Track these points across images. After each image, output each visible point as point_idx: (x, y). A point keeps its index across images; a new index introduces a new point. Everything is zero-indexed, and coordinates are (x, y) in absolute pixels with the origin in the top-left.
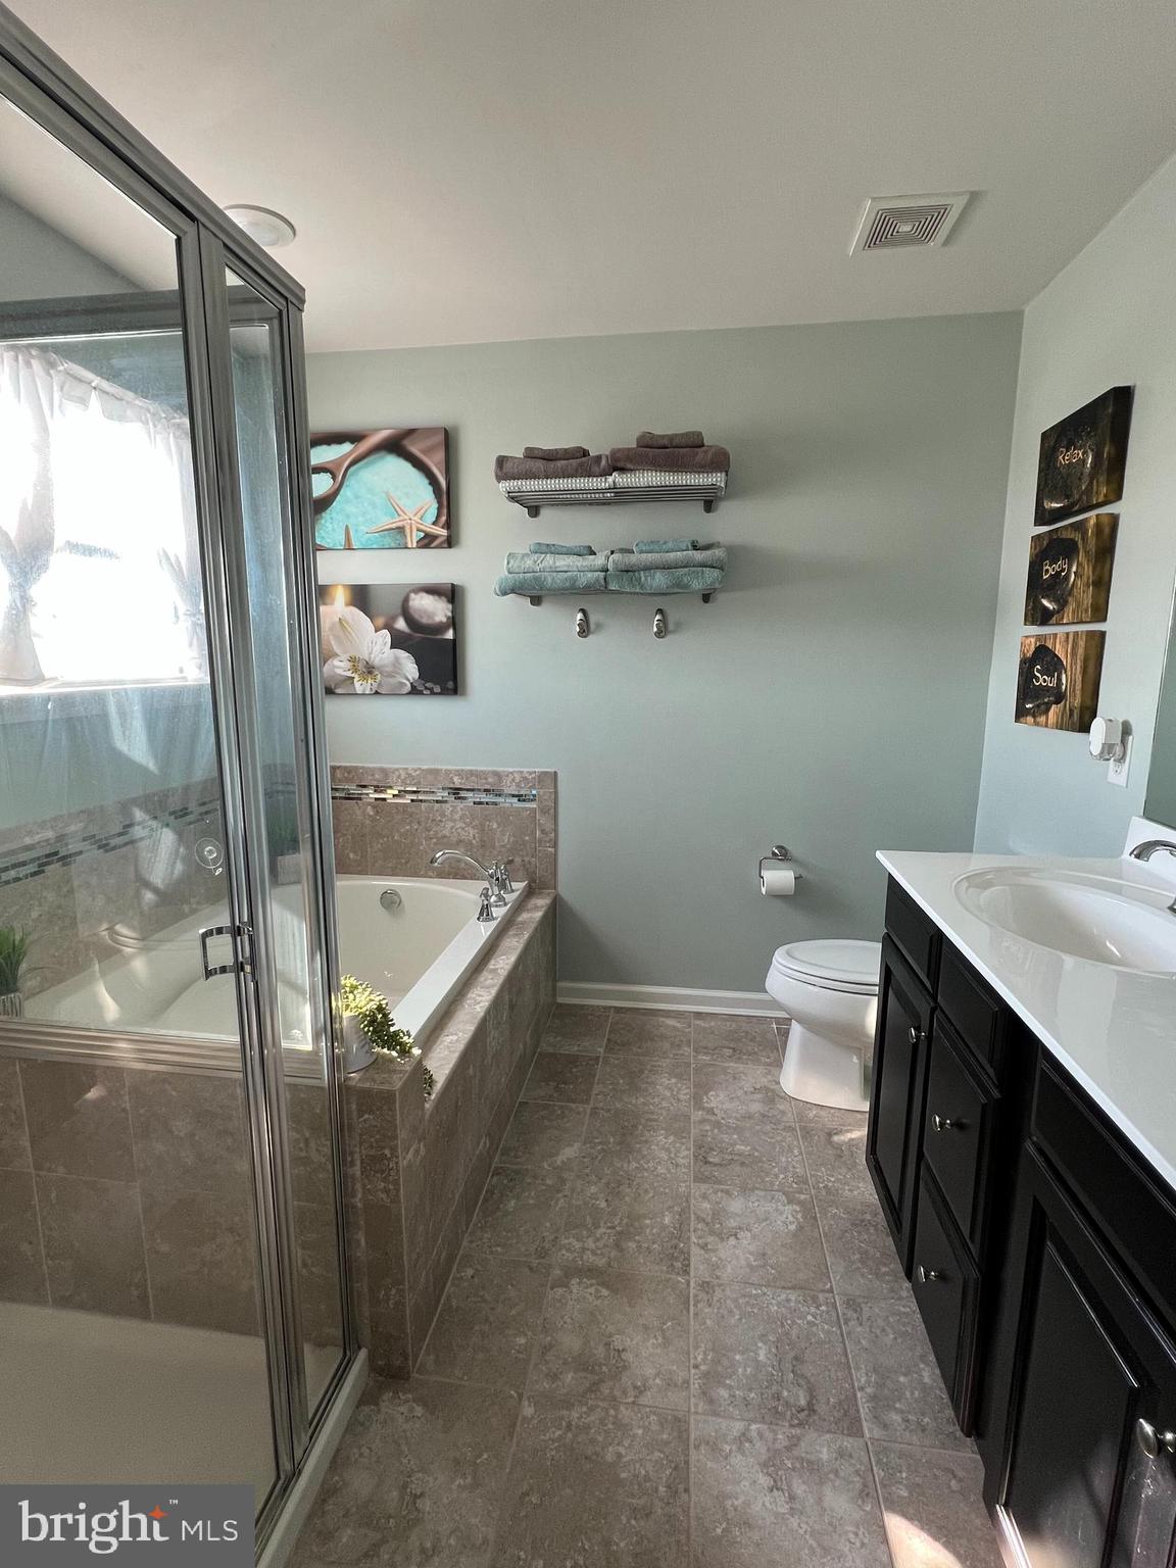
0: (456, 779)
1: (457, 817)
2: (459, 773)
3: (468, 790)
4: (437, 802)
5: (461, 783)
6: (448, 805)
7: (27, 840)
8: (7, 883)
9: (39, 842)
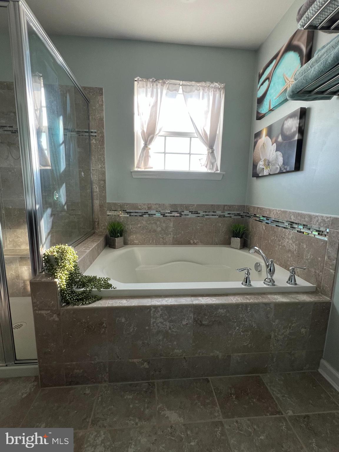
0: (292, 217)
1: (290, 237)
2: (294, 214)
3: (296, 224)
4: (284, 228)
5: (294, 220)
6: (287, 230)
7: (139, 207)
8: (133, 216)
9: (143, 208)
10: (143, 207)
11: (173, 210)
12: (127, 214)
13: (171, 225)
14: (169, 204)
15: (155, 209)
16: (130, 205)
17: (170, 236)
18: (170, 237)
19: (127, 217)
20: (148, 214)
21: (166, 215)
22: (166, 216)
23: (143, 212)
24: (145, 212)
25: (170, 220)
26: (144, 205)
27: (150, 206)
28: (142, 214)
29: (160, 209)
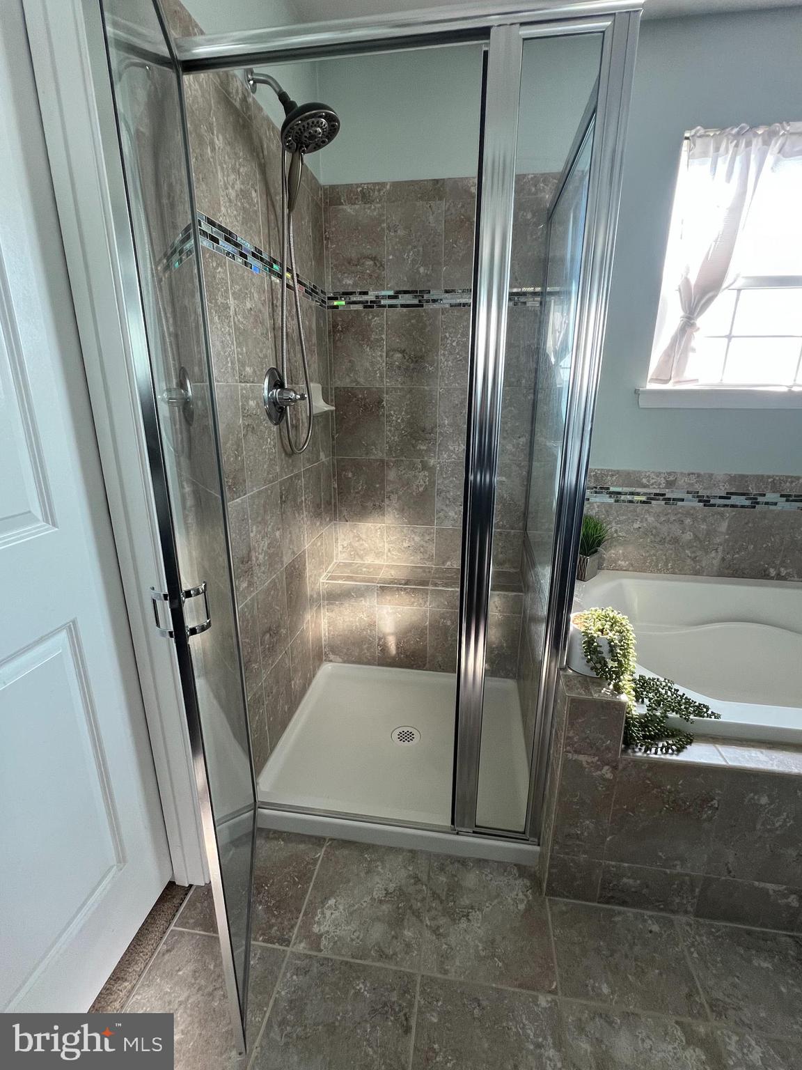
7: (644, 481)
8: (624, 501)
9: (652, 484)
10: (652, 481)
11: (734, 489)
12: (610, 497)
13: (724, 526)
14: (726, 474)
15: (685, 487)
16: (620, 476)
17: (713, 554)
18: (714, 558)
19: (610, 505)
20: (664, 499)
21: (712, 501)
22: (714, 505)
23: (650, 494)
24: (656, 494)
25: (722, 515)
26: (658, 476)
27: (671, 478)
28: (648, 498)
29: (698, 487)
